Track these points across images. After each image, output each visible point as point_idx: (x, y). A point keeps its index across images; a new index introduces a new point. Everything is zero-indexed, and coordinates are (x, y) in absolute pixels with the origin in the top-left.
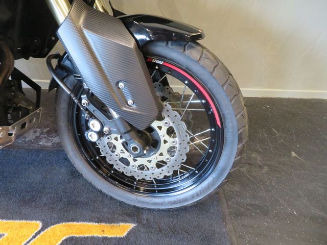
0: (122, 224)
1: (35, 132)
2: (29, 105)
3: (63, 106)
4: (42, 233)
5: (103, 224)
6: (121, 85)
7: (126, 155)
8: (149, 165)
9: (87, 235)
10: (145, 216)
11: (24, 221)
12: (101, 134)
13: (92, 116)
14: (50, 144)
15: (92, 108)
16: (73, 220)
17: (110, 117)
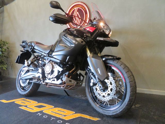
4: (74, 114)
6: (98, 69)
9: (85, 117)
11: (71, 111)
15: (92, 76)
16: (83, 114)
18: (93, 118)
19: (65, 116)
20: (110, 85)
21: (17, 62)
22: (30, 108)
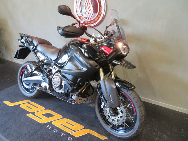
0: (104, 136)
1: (89, 101)
2: (90, 93)
3: (98, 97)
4: (83, 129)
5: (99, 134)
6: (110, 96)
7: (109, 115)
8: (115, 120)
9: (94, 135)
10: (111, 137)
11: (80, 125)
12: (104, 106)
13: (103, 101)
14: (92, 106)
15: (103, 99)
16: (91, 130)
17: (107, 103)
18: (101, 136)
19: (75, 131)
20: (120, 113)
21: (16, 57)
22: (38, 117)
